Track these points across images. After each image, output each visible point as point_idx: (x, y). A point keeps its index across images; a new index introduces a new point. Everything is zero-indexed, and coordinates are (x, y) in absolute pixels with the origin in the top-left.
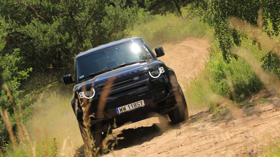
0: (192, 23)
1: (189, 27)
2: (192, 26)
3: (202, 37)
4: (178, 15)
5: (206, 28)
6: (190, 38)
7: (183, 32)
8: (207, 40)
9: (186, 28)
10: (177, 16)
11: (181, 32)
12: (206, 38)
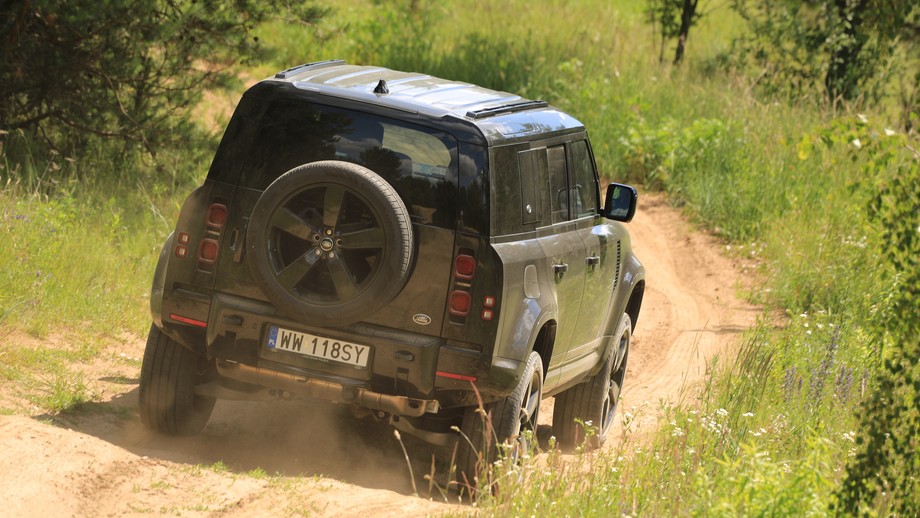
0: (724, 121)
1: (689, 134)
2: (709, 138)
3: (728, 240)
4: (667, 20)
5: (786, 206)
6: (655, 198)
7: (636, 139)
8: (751, 273)
9: (668, 126)
10: (658, 26)
11: (632, 131)
12: (749, 258)
